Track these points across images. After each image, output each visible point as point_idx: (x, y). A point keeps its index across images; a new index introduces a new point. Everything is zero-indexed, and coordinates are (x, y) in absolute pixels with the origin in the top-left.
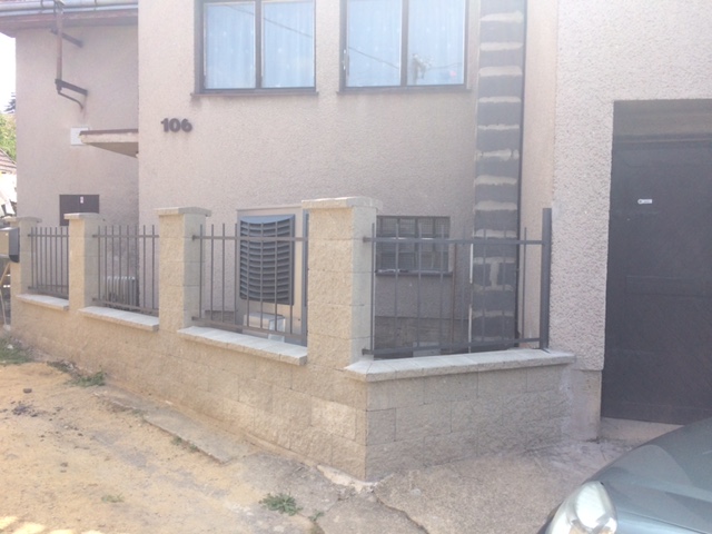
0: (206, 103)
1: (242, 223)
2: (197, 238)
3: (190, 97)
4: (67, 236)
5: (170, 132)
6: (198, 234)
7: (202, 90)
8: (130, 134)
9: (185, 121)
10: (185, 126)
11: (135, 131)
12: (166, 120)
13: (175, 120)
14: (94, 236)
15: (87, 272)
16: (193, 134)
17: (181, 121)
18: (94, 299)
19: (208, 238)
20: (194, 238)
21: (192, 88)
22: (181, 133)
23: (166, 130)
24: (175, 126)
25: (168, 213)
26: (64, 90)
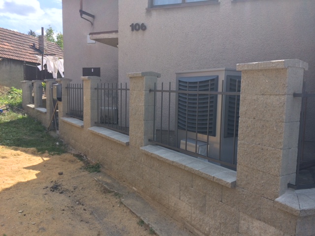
0: (154, 14)
1: (180, 81)
2: (152, 91)
3: (145, 11)
4: (83, 89)
5: (135, 31)
6: (153, 88)
7: (152, 7)
8: (114, 33)
9: (143, 24)
10: (143, 27)
11: (117, 32)
12: (133, 24)
13: (137, 24)
14: (95, 89)
15: (92, 108)
16: (147, 32)
17: (140, 24)
18: (95, 123)
19: (159, 91)
20: (150, 91)
21: (146, 6)
22: (141, 31)
23: (133, 30)
24: (137, 28)
25: (135, 76)
26: (84, 16)
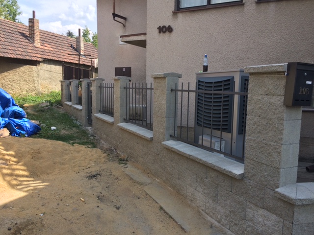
0: (180, 16)
1: (199, 81)
3: (171, 14)
4: (113, 88)
6: (174, 88)
7: (178, 9)
8: (142, 36)
10: (169, 29)
11: (145, 34)
12: (160, 27)
13: (164, 27)
14: (124, 88)
15: (121, 106)
16: (173, 34)
17: (167, 26)
18: (124, 119)
19: (180, 90)
20: (172, 90)
21: (173, 8)
22: (167, 33)
23: (160, 32)
25: (158, 76)
26: (117, 18)
